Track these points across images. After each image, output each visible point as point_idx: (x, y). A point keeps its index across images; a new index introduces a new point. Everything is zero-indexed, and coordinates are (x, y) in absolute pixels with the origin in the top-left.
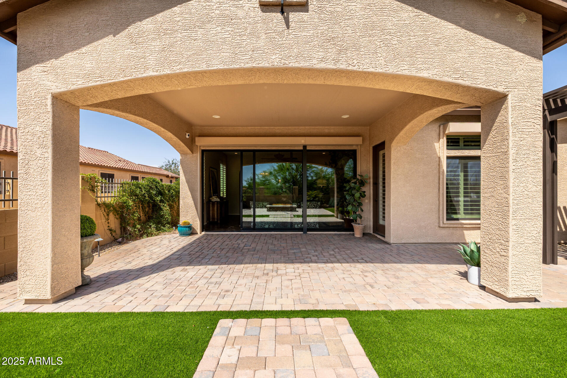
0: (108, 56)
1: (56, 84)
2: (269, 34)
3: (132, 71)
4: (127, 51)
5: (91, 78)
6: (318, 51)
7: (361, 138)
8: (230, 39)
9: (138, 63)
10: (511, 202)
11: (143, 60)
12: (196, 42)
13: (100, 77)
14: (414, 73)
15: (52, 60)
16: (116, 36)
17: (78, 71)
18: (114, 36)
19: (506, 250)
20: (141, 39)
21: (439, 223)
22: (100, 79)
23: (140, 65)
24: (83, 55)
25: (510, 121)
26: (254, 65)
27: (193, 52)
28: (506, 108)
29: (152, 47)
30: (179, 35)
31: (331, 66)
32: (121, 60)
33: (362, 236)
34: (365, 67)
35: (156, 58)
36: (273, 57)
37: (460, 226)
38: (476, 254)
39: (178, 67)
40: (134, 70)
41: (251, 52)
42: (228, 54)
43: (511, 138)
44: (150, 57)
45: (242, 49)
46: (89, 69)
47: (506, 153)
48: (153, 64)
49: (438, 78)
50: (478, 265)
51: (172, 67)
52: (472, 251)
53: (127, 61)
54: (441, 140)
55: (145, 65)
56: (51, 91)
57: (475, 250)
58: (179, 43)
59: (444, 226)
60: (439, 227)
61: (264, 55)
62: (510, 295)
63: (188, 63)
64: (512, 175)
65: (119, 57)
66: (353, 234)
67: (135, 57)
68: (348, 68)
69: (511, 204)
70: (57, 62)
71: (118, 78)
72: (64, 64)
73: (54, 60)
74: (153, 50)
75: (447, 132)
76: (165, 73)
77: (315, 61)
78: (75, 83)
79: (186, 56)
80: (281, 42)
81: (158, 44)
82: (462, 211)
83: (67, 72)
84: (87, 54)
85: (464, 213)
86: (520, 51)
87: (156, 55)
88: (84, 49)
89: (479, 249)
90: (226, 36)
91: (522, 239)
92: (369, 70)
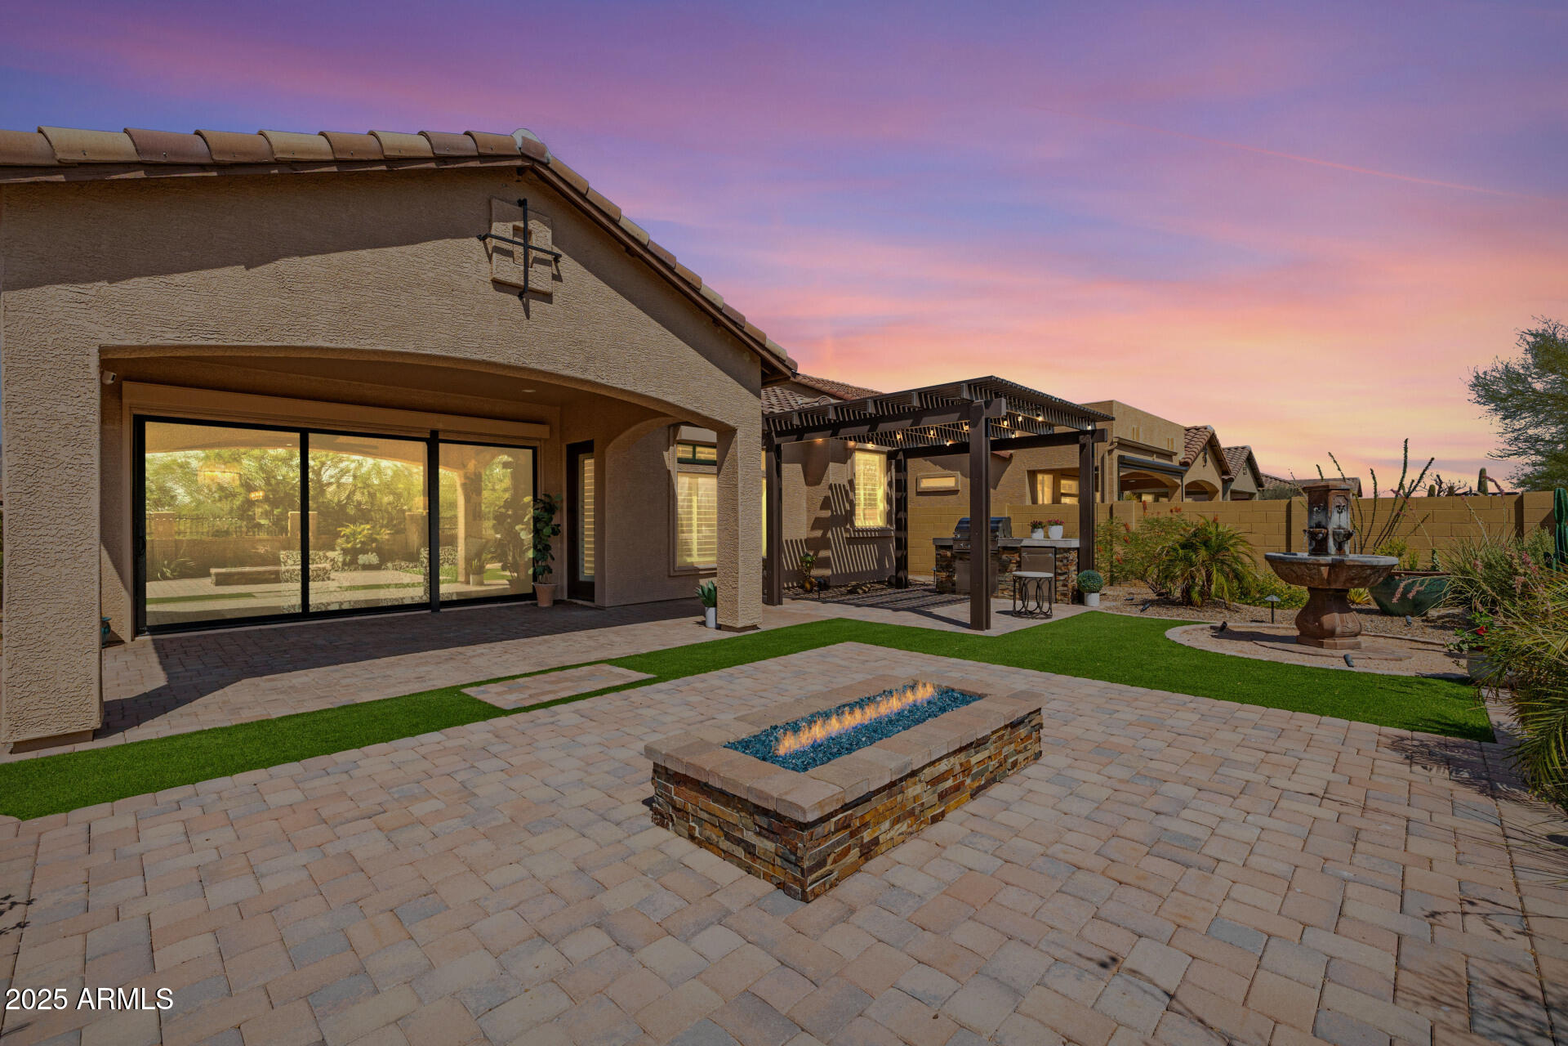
0: (235, 300)
1: (109, 330)
2: (504, 321)
3: (283, 333)
4: (273, 299)
5: (195, 331)
6: (563, 355)
7: (546, 428)
8: (450, 316)
9: (296, 323)
10: (740, 533)
11: (304, 319)
12: (397, 309)
13: (217, 333)
14: (660, 397)
15: (100, 284)
16: (251, 270)
17: (165, 314)
18: (247, 269)
19: (736, 582)
20: (300, 285)
21: (669, 571)
22: (215, 336)
23: (298, 327)
24: (177, 288)
25: (739, 454)
26: (485, 358)
27: (393, 323)
28: (736, 442)
29: (322, 302)
30: (370, 294)
31: (579, 375)
32: (261, 312)
33: (552, 604)
34: (614, 382)
35: (328, 320)
36: (510, 352)
37: (693, 573)
38: (713, 593)
39: (368, 341)
40: (287, 333)
41: (480, 341)
42: (447, 337)
43: (740, 472)
44: (318, 317)
45: (467, 333)
46: (191, 315)
47: (736, 486)
48: (324, 330)
49: (682, 405)
50: (715, 605)
51: (358, 340)
52: (710, 590)
53: (273, 316)
54: (671, 448)
55: (308, 328)
56: (100, 342)
57: (712, 589)
58: (370, 305)
59: (675, 574)
60: (670, 576)
61: (498, 346)
62: (740, 625)
63: (385, 338)
64: (740, 508)
65: (257, 306)
66: (536, 605)
67: (290, 313)
68: (597, 381)
69: (740, 536)
70: (114, 289)
71: (256, 340)
72: (129, 297)
73: (106, 284)
74: (324, 307)
75: (677, 438)
76: (346, 346)
77: (560, 366)
78: (158, 334)
79: (381, 327)
80: (519, 335)
81: (333, 299)
82: (695, 552)
83: (137, 312)
84: (186, 288)
85: (698, 555)
86: (747, 389)
87: (329, 316)
88: (178, 278)
89: (715, 588)
90: (444, 311)
91: (748, 570)
92: (617, 386)
